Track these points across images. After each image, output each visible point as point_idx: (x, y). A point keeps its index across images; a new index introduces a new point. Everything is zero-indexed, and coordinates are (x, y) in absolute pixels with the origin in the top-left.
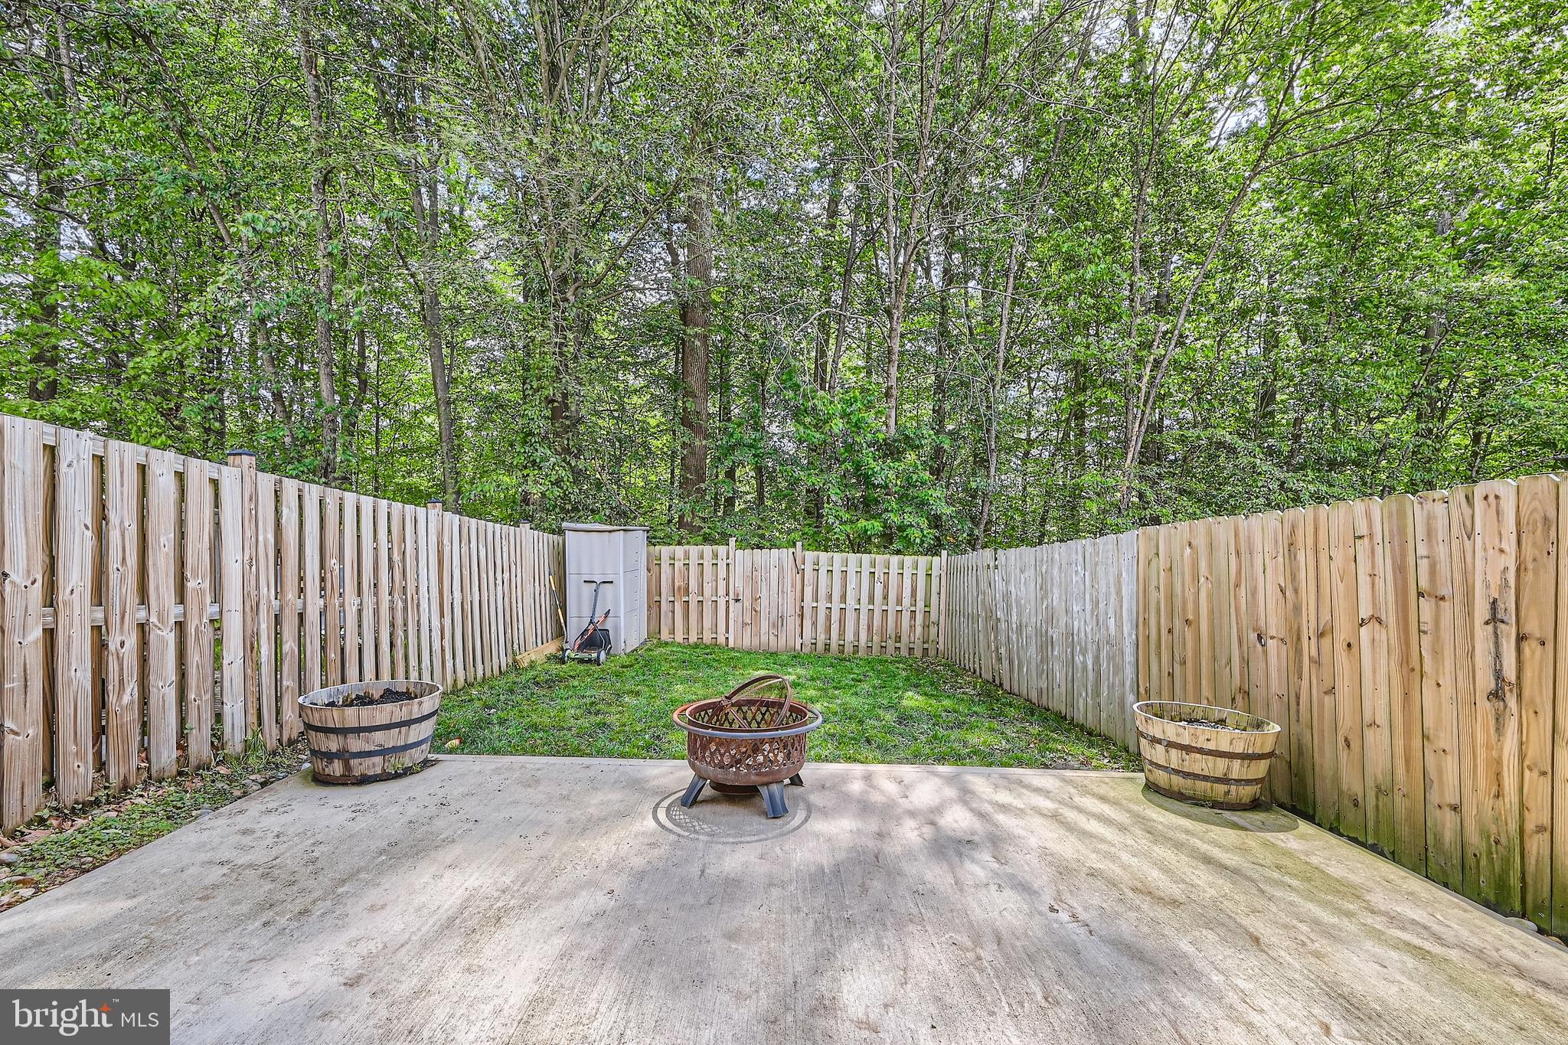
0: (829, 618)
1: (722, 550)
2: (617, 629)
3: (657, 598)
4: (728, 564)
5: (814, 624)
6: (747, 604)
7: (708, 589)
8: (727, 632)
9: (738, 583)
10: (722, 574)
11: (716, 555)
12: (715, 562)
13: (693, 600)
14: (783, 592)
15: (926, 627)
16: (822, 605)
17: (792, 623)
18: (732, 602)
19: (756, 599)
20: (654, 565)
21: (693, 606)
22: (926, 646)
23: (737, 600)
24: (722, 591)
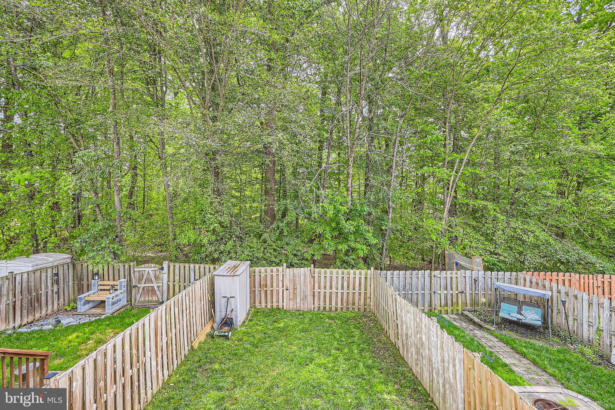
0: (325, 296)
1: (280, 268)
2: (236, 316)
3: (254, 289)
4: (283, 275)
5: (319, 298)
6: (291, 291)
7: (275, 285)
8: (283, 302)
9: (287, 282)
10: (281, 279)
11: (278, 271)
12: (277, 273)
13: (269, 289)
14: (306, 285)
15: (365, 299)
16: (322, 291)
17: (310, 298)
18: (285, 290)
19: (295, 289)
20: (252, 276)
21: (269, 293)
22: (365, 307)
23: (287, 289)
24: (280, 286)
